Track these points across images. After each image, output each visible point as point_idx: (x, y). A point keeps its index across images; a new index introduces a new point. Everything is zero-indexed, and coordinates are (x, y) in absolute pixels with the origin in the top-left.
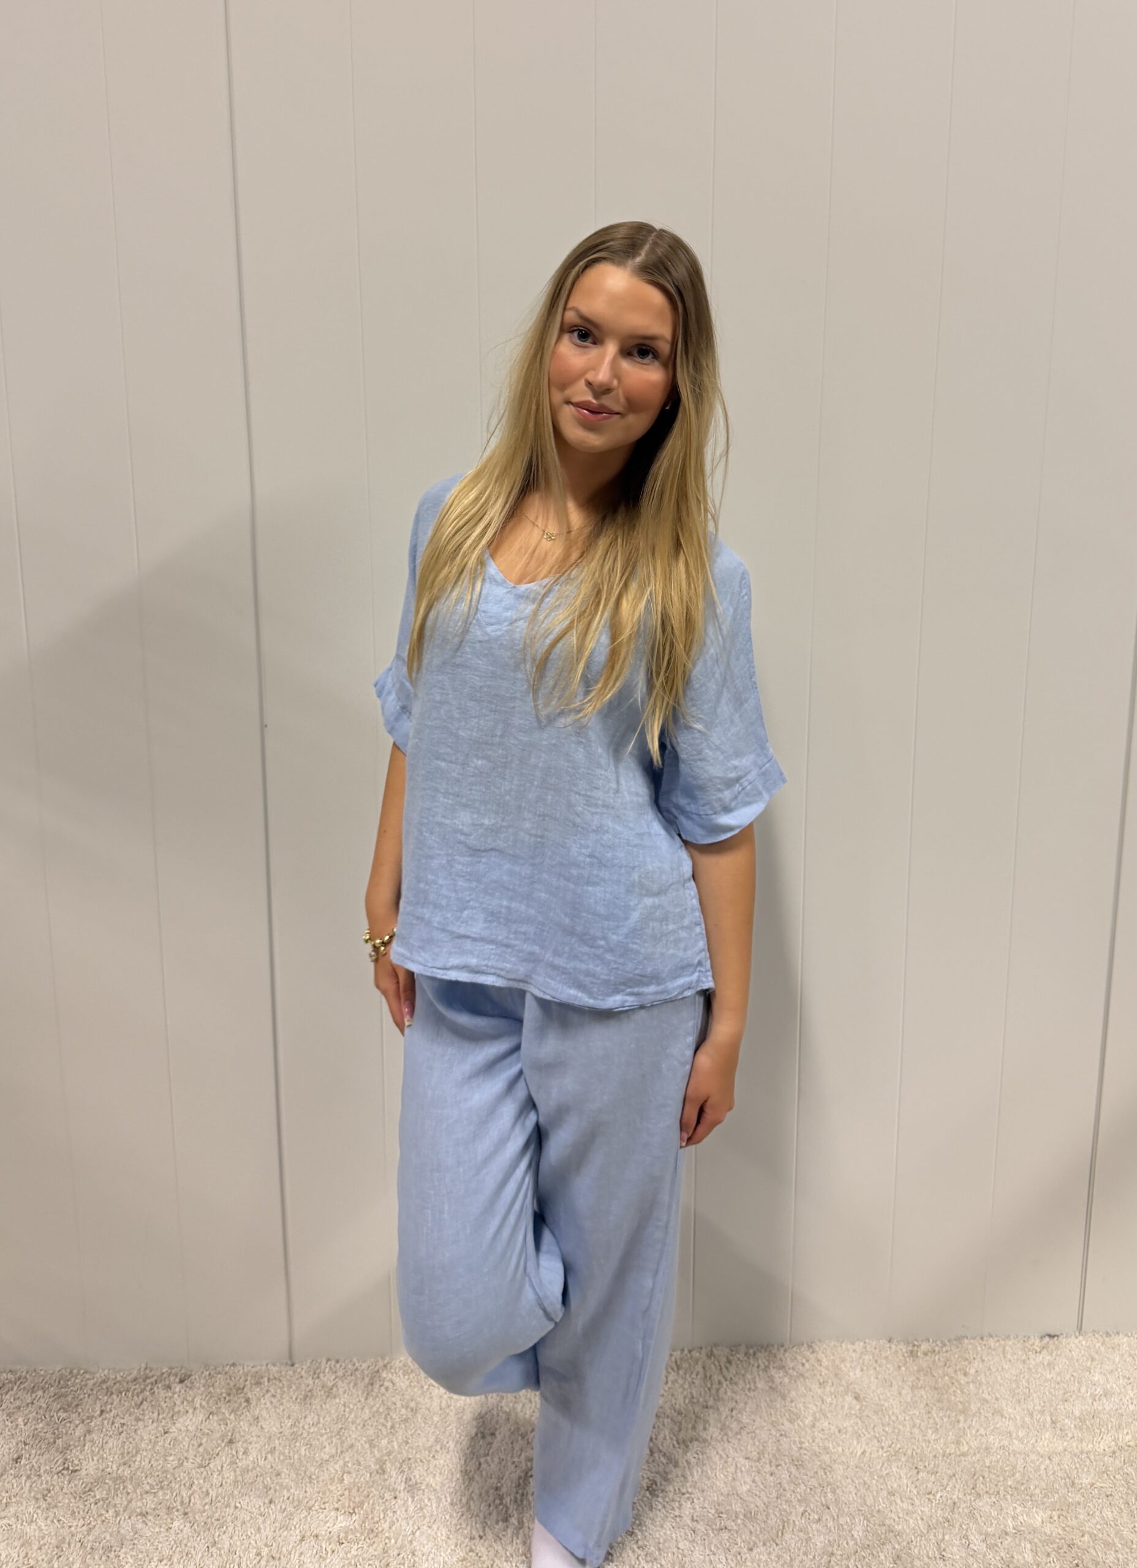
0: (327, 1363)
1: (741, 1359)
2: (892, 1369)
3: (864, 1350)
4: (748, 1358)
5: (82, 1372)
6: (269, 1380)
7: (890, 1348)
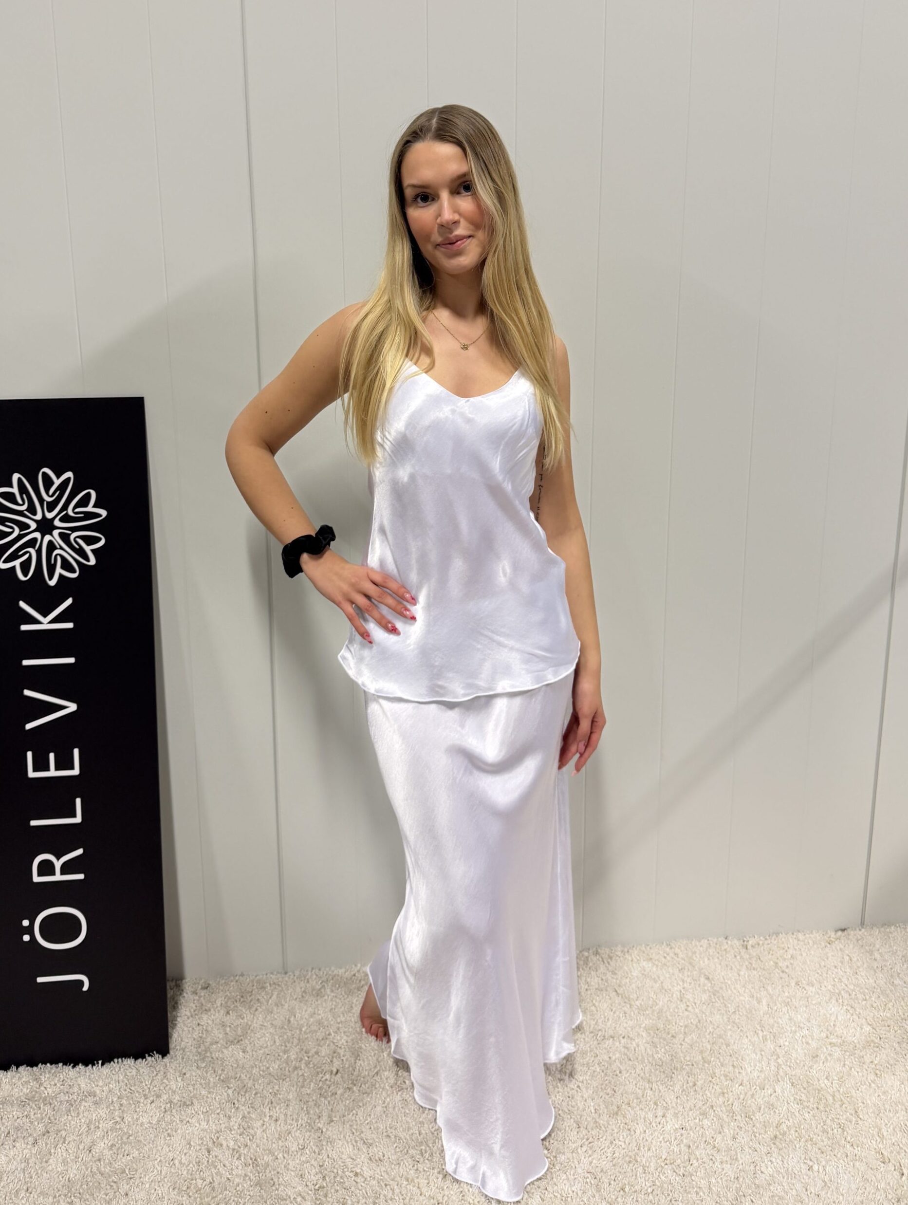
0: (312, 971)
1: (620, 955)
2: (731, 957)
3: (709, 945)
6: (270, 984)
7: (727, 943)
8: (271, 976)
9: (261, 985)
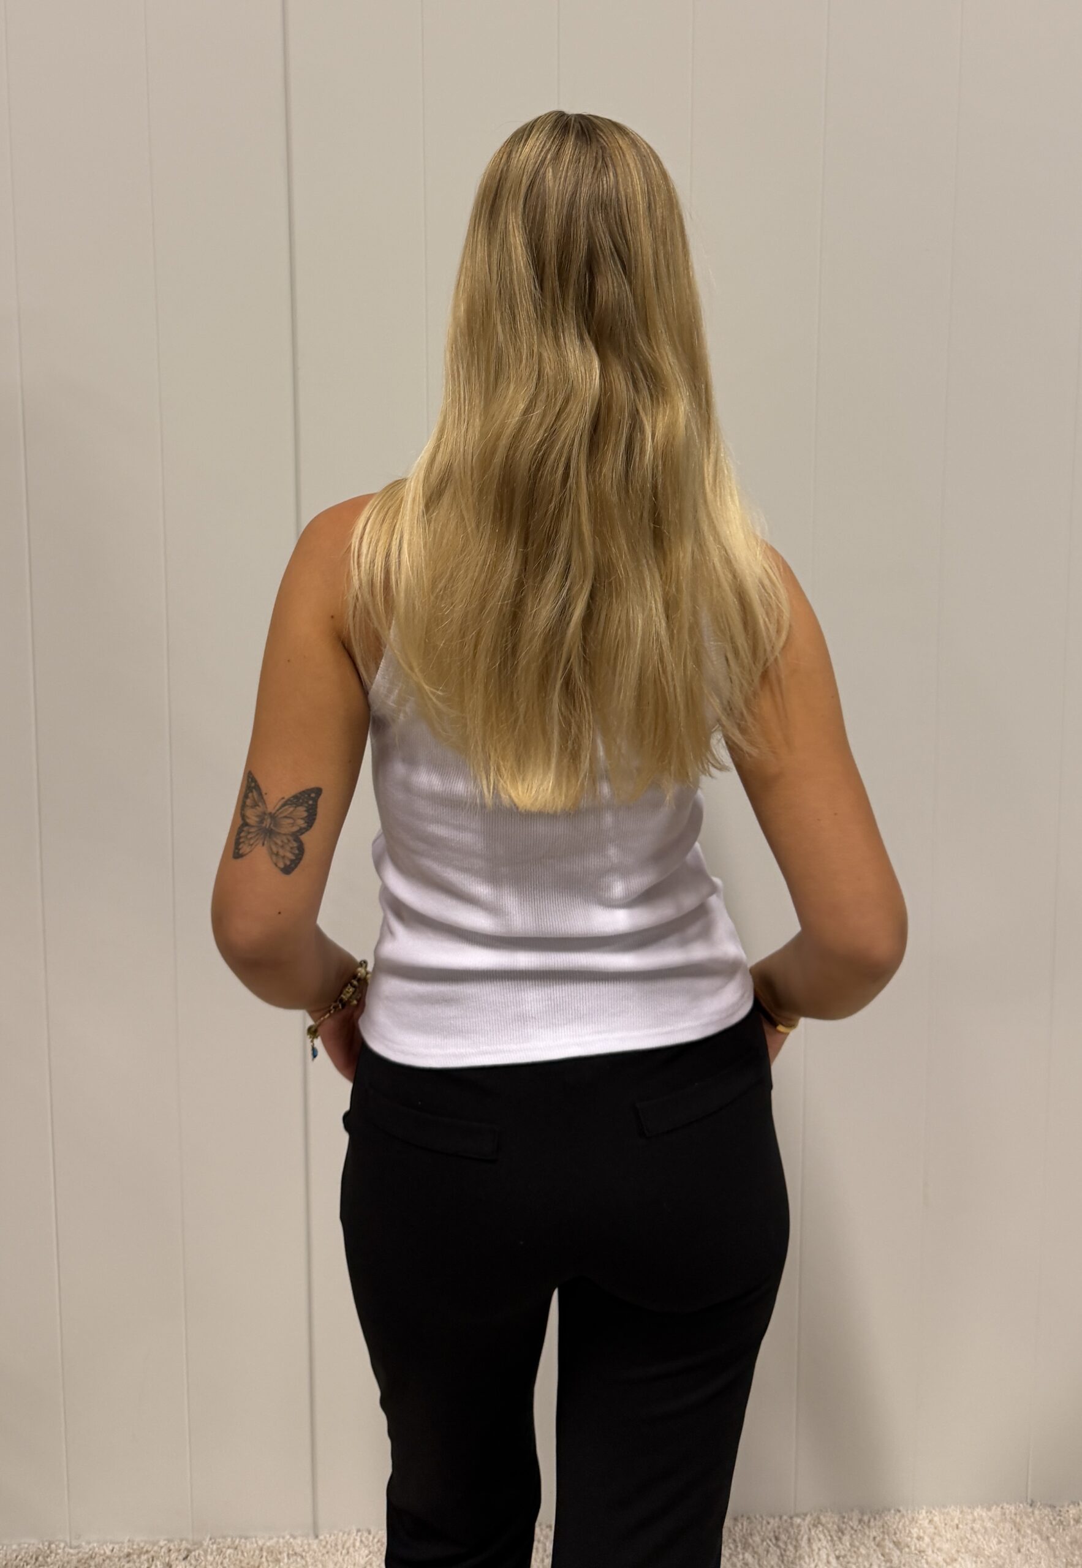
0: (357, 1535)
1: (855, 1527)
2: (1039, 1540)
3: (1003, 1517)
4: (862, 1527)
5: (62, 1545)
6: (288, 1555)
7: (1033, 1513)
8: (291, 1540)
9: (274, 1555)
